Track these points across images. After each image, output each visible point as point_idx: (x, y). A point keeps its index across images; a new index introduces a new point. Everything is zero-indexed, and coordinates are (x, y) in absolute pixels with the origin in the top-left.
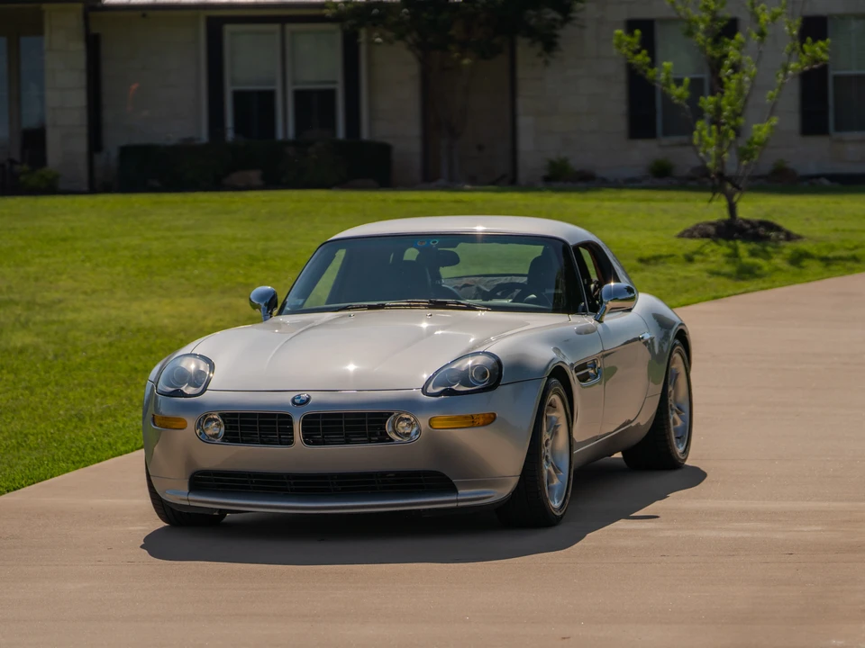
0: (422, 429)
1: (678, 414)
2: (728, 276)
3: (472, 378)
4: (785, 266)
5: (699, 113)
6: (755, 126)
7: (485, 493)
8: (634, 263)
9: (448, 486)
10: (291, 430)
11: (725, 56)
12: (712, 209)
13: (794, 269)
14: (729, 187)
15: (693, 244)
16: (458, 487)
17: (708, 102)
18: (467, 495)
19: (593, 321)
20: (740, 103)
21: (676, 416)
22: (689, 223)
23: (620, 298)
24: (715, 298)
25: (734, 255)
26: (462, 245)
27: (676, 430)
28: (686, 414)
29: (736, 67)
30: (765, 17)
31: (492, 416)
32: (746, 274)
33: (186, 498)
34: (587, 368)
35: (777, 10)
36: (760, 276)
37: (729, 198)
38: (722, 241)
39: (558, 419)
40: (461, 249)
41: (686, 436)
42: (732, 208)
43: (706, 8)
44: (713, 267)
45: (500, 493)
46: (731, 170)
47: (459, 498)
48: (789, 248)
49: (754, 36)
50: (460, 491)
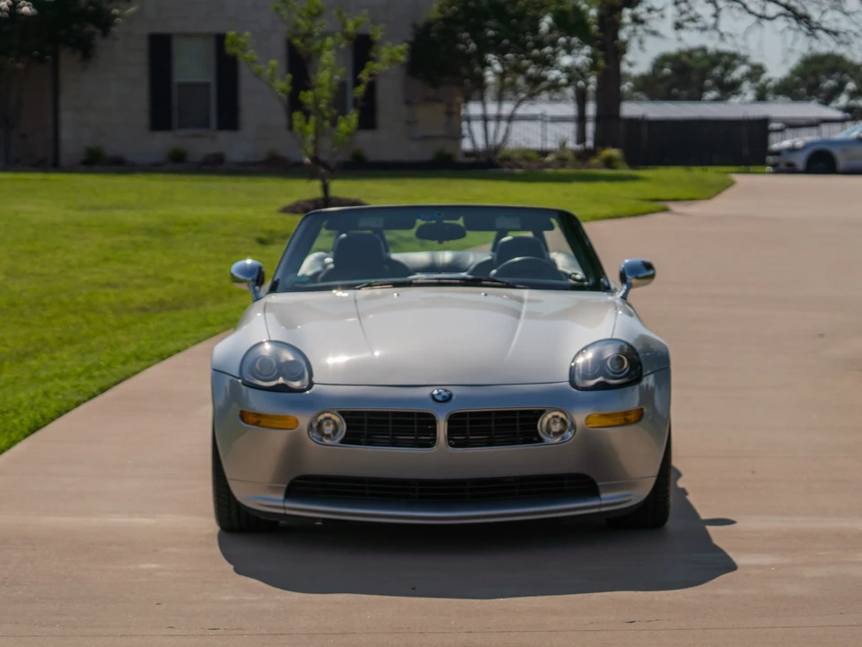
0: (578, 428)
7: (626, 495)
9: (591, 489)
10: (434, 431)
14: (322, 170)
18: (610, 499)
23: (640, 275)
31: (641, 411)
33: (281, 504)
42: (325, 188)
45: (638, 496)
47: (603, 502)
50: (603, 495)
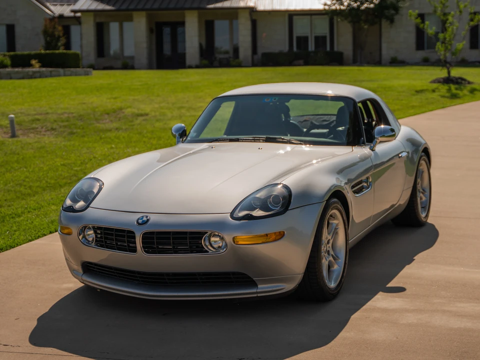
0: (228, 244)
1: (423, 193)
2: (447, 97)
3: (270, 203)
4: (468, 93)
5: (438, 40)
6: (457, 44)
7: (278, 286)
8: (414, 92)
9: (250, 282)
10: (135, 242)
11: (447, 19)
12: (442, 73)
13: (471, 95)
14: (448, 65)
15: (435, 85)
16: (257, 283)
17: (441, 36)
18: (264, 288)
19: (369, 150)
20: (452, 36)
21: (421, 195)
22: (434, 77)
23: (386, 135)
24: (443, 108)
25: (449, 90)
26: (292, 101)
27: (421, 203)
28: (427, 193)
29: (451, 24)
30: (462, 6)
31: (282, 233)
32: (454, 96)
33: (81, 278)
34: (361, 183)
35: (466, 3)
36: (459, 98)
37: (448, 69)
38: (446, 84)
39: (337, 225)
40: (291, 104)
41: (427, 207)
42: (449, 73)
43: (441, 2)
44: (442, 94)
45: (288, 287)
46: (449, 60)
47: (258, 291)
48: (469, 87)
49: (458, 13)
50: (259, 286)
